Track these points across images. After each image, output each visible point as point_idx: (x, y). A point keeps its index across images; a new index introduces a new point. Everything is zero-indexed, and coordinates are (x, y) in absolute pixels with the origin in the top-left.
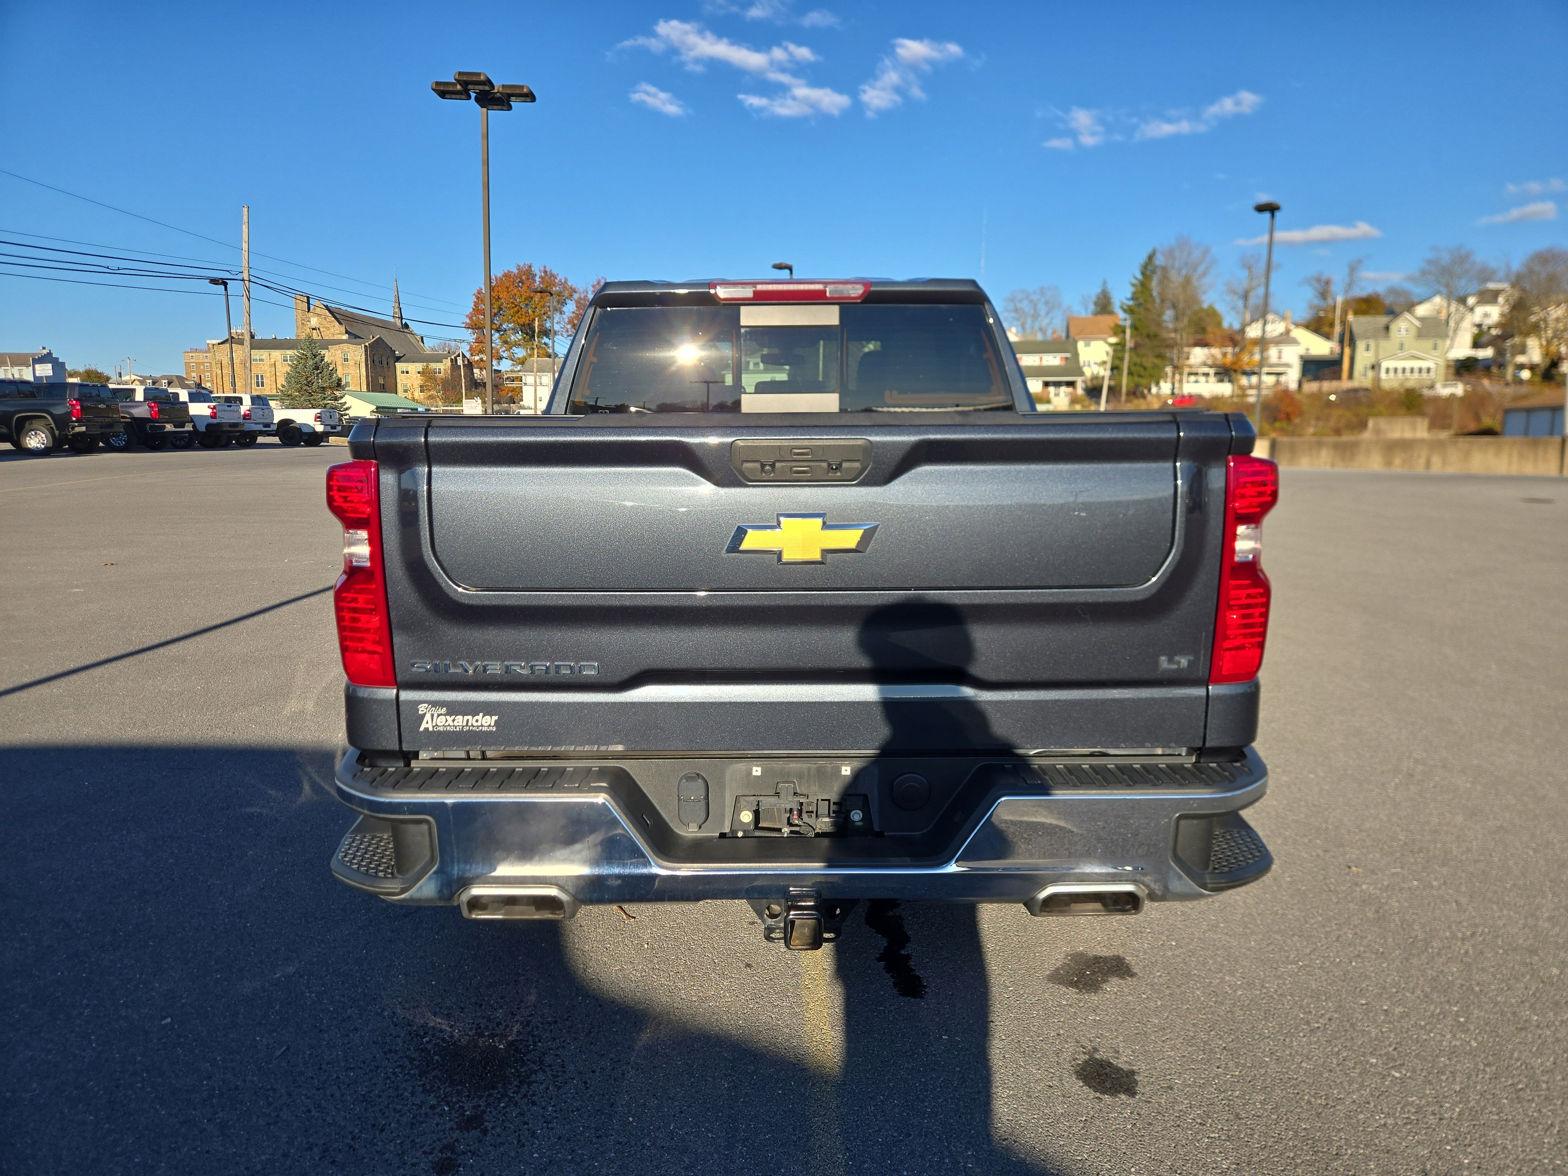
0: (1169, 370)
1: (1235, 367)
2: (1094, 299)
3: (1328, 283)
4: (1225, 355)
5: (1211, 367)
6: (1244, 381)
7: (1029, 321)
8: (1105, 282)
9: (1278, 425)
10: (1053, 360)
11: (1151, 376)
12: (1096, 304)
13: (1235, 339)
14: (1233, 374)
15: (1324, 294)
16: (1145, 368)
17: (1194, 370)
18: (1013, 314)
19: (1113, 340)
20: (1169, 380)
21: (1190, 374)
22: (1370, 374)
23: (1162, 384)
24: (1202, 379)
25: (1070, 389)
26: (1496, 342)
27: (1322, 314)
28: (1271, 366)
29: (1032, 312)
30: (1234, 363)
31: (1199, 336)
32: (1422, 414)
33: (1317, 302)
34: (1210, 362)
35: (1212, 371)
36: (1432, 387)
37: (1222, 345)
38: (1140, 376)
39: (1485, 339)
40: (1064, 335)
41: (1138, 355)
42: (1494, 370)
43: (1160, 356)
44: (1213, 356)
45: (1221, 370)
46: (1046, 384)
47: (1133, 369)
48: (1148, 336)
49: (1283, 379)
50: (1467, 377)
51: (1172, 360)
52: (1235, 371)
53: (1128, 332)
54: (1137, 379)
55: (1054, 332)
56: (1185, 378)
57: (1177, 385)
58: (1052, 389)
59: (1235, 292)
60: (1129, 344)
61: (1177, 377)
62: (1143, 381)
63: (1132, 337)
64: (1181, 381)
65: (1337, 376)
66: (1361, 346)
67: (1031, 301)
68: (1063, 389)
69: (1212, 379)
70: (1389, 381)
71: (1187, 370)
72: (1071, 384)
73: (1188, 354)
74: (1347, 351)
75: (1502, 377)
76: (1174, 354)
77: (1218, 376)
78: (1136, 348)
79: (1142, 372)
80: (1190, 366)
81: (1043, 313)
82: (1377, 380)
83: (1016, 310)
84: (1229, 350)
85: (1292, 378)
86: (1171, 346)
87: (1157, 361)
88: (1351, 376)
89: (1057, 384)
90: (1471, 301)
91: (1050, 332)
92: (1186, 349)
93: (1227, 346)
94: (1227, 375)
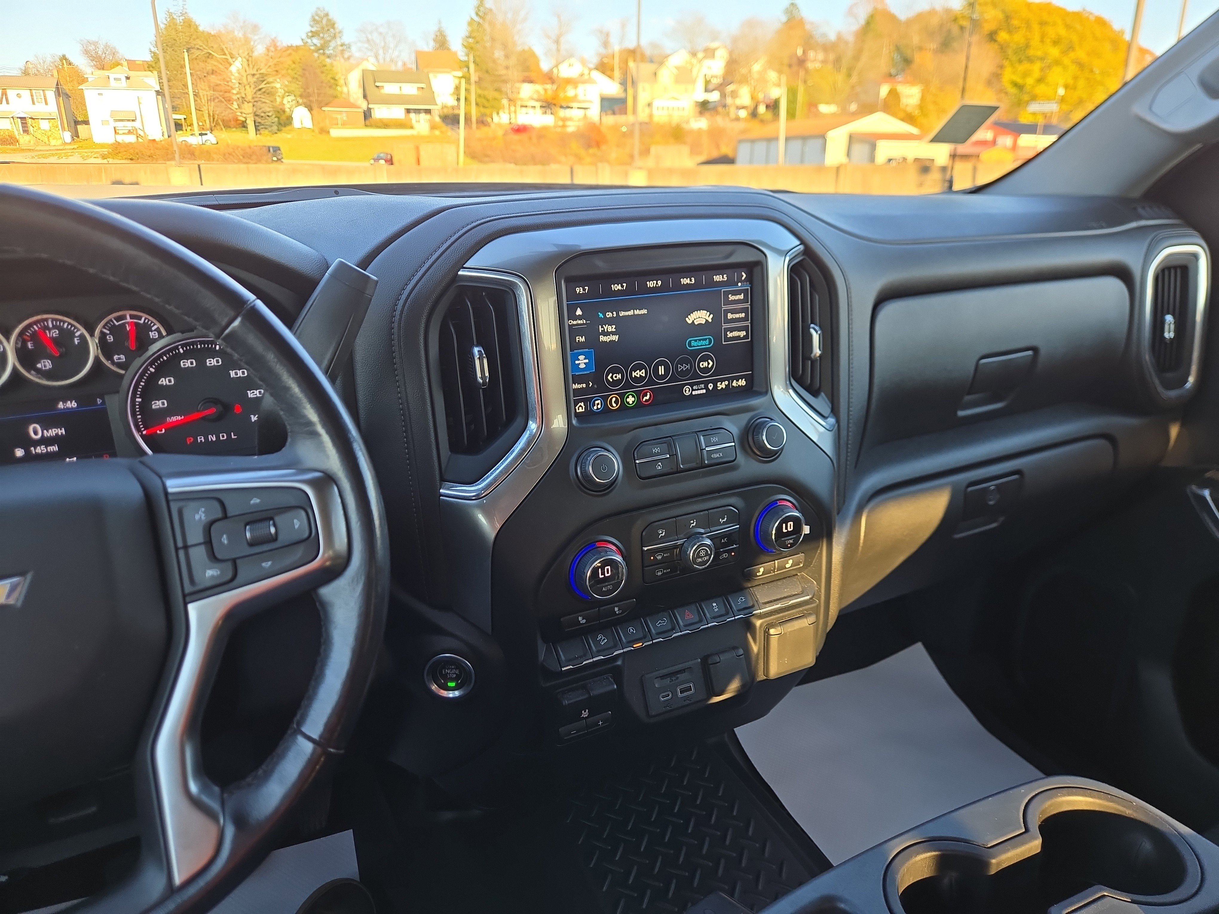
0: (505, 102)
1: (554, 102)
2: (433, 36)
3: (608, 35)
4: (546, 90)
5: (537, 100)
6: (562, 113)
7: (381, 52)
8: (440, 22)
9: (591, 151)
10: (410, 89)
11: (493, 107)
12: (434, 40)
13: (550, 78)
14: (553, 107)
15: (606, 44)
16: (488, 100)
17: (525, 103)
18: (366, 45)
19: (460, 74)
20: (507, 111)
21: (522, 106)
22: (647, 110)
23: (501, 113)
24: (530, 110)
25: (428, 117)
26: (721, 88)
27: (605, 60)
28: (579, 102)
29: (383, 44)
30: (554, 99)
31: (526, 74)
32: (685, 143)
33: (602, 50)
34: (535, 96)
35: (538, 104)
36: (688, 122)
37: (544, 83)
38: (484, 107)
39: (711, 87)
40: (414, 67)
41: (480, 88)
42: (720, 109)
43: (498, 90)
44: (537, 92)
45: (544, 104)
46: (408, 111)
47: (479, 100)
48: (487, 72)
49: (588, 112)
50: (707, 114)
51: (507, 94)
52: (555, 105)
53: (472, 66)
54: (483, 110)
55: (404, 64)
56: (518, 108)
57: (513, 115)
58: (412, 115)
59: (549, 37)
60: (474, 78)
61: (512, 108)
62: (487, 111)
63: (475, 71)
64: (515, 112)
65: (624, 111)
66: (640, 86)
67: (381, 34)
68: (423, 116)
69: (539, 111)
70: (660, 116)
71: (519, 103)
72: (428, 111)
73: (519, 88)
74: (630, 91)
75: (728, 114)
76: (507, 88)
77: (544, 109)
78: (479, 83)
79: (486, 104)
80: (521, 100)
81: (392, 45)
82: (651, 116)
83: (368, 41)
84: (549, 86)
85: (594, 113)
86: (505, 82)
87: (497, 95)
88: (634, 112)
89: (417, 111)
90: (700, 55)
91: (400, 64)
92: (517, 85)
93: (547, 84)
94: (549, 107)
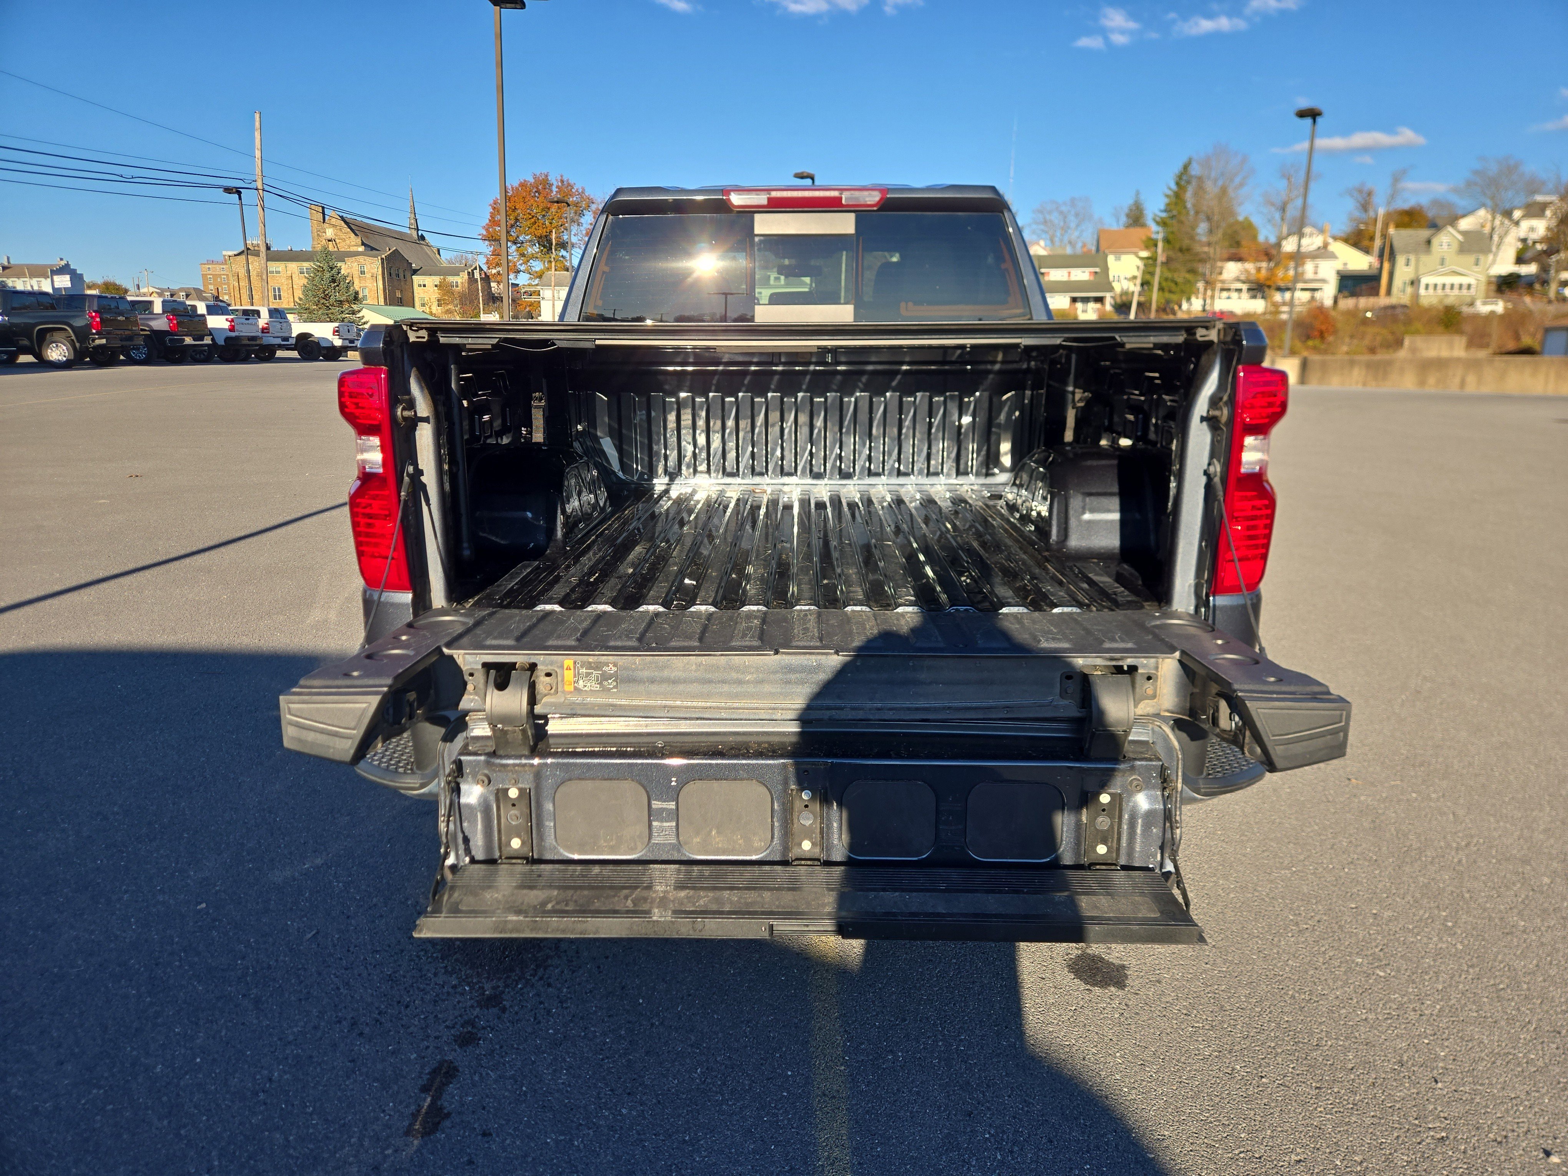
0: (1201, 285)
1: (1268, 283)
2: (1126, 210)
3: (1370, 194)
4: (1259, 270)
5: (1244, 282)
6: (1278, 297)
7: (1059, 233)
8: (1138, 193)
9: (1310, 343)
10: (1081, 275)
11: (1183, 292)
12: (1128, 216)
13: (1270, 253)
14: (1266, 289)
15: (1365, 206)
16: (1176, 283)
17: (1226, 286)
18: (1042, 227)
19: (1145, 254)
20: (1201, 296)
21: (1222, 290)
22: (1409, 290)
23: (1193, 299)
24: (1235, 295)
25: (1098, 306)
26: (1542, 257)
27: (1362, 227)
28: (1306, 282)
29: (1062, 223)
30: (1268, 279)
31: (1233, 250)
32: (1460, 332)
33: (1357, 214)
34: (1243, 277)
35: (1244, 287)
36: (1472, 304)
37: (1257, 260)
38: (1170, 292)
39: (1529, 254)
40: (1094, 248)
41: (1169, 270)
42: (1537, 286)
43: (1192, 271)
44: (1247, 271)
45: (1254, 286)
46: (1074, 300)
47: (1164, 284)
48: (1181, 250)
49: (1318, 295)
50: (1509, 294)
51: (1204, 275)
52: (1269, 287)
53: (1160, 245)
54: (1167, 295)
55: (1084, 245)
56: (1217, 294)
57: (1208, 301)
58: (1079, 305)
59: (1273, 204)
60: (1161, 258)
61: (1209, 293)
62: (1174, 297)
63: (1164, 251)
64: (1213, 297)
65: (1375, 292)
66: (1400, 260)
67: (1061, 213)
68: (1092, 305)
69: (1245, 295)
70: (1428, 297)
71: (1219, 286)
72: (1100, 300)
73: (1222, 268)
74: (1386, 265)
75: (1545, 294)
76: (1205, 269)
77: (1251, 293)
78: (1167, 263)
79: (1174, 288)
80: (1223, 282)
81: (1073, 225)
82: (1416, 296)
83: (1045, 222)
84: (1264, 265)
85: (1327, 294)
86: (1203, 261)
87: (1189, 276)
88: (1389, 292)
89: (1086, 300)
90: (1517, 214)
91: (1079, 245)
92: (1219, 264)
93: (1261, 261)
94: (1260, 291)
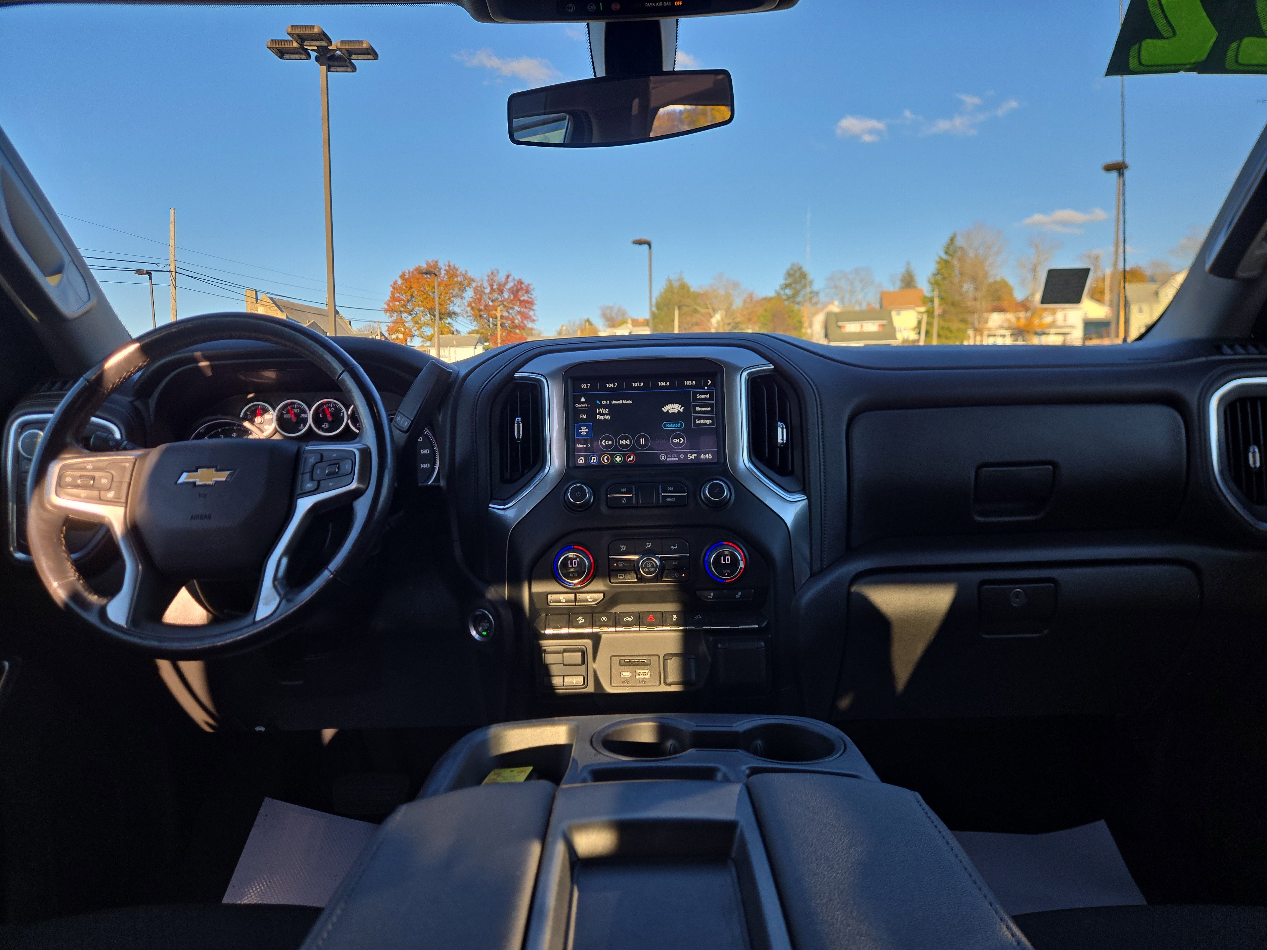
0: (971, 332)
1: (1027, 329)
2: (901, 277)
4: (1018, 319)
5: (1007, 329)
6: (1036, 340)
7: (847, 296)
8: (908, 263)
10: (873, 326)
11: (956, 338)
12: (902, 280)
13: (1027, 305)
14: (1024, 332)
16: (951, 331)
17: (992, 332)
18: (833, 291)
19: (923, 309)
21: (989, 336)
24: (1000, 339)
28: (1058, 329)
29: (849, 288)
30: (1027, 326)
31: (996, 304)
34: (1006, 325)
35: (1008, 333)
37: (1016, 311)
38: (947, 338)
40: (879, 305)
41: (944, 320)
43: (964, 321)
44: (1008, 320)
45: (1015, 332)
47: (941, 332)
48: (953, 304)
49: (1069, 337)
51: (973, 324)
52: (1028, 332)
53: (937, 301)
54: (944, 341)
55: (869, 304)
59: (1025, 266)
60: (938, 311)
63: (940, 306)
66: (1134, 308)
67: (849, 279)
69: (1009, 339)
71: (986, 333)
73: (987, 318)
74: (1123, 313)
76: (973, 318)
77: (1014, 337)
78: (943, 316)
79: (949, 335)
80: (989, 329)
81: (858, 289)
83: (836, 287)
84: (1022, 314)
85: (1077, 336)
86: (972, 312)
87: (962, 326)
88: (1127, 334)
91: (865, 304)
92: (985, 315)
93: (1020, 311)
94: (1021, 334)
